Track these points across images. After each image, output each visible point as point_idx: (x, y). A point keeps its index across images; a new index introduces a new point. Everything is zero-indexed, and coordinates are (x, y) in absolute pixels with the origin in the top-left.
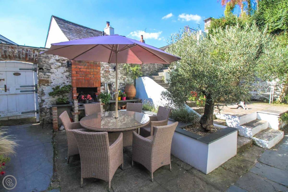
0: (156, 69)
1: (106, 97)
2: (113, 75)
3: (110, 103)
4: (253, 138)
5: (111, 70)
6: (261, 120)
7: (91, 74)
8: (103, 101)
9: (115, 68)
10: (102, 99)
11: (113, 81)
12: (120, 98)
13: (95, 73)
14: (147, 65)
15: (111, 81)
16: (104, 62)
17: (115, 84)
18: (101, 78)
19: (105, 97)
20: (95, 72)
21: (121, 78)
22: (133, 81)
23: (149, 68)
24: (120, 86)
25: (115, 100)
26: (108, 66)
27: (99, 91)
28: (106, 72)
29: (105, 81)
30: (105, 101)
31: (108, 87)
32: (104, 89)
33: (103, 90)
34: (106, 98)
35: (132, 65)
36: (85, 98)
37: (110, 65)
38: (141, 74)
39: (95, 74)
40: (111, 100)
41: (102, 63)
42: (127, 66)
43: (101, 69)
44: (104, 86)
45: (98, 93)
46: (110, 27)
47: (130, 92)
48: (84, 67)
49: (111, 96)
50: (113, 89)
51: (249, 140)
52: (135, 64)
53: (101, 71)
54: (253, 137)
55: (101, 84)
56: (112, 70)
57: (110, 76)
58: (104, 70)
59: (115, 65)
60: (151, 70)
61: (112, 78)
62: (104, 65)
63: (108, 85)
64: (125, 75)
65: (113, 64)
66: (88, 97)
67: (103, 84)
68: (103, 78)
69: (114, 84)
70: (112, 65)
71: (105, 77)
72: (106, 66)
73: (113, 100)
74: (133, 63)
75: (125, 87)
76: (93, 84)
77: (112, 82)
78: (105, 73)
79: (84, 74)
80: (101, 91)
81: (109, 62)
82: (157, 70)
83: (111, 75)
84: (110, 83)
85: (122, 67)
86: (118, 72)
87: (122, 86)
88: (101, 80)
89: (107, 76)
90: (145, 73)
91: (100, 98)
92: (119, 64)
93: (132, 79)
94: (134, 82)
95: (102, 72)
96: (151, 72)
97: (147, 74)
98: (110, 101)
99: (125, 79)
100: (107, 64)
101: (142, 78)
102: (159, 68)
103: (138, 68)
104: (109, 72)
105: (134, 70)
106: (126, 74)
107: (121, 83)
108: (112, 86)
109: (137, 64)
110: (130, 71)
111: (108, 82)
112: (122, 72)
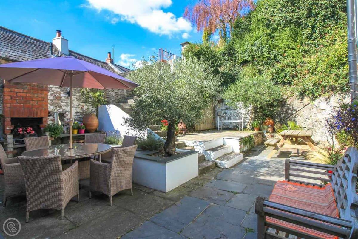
0: (125, 95)
1: (56, 129)
2: (66, 102)
3: (62, 137)
4: (216, 161)
5: (63, 96)
6: (226, 145)
7: (34, 100)
8: (52, 134)
9: (69, 94)
10: (50, 132)
11: (66, 109)
12: (76, 131)
13: (40, 99)
14: (114, 90)
15: (63, 110)
16: (53, 85)
17: (69, 113)
18: (49, 106)
19: (54, 130)
20: (40, 97)
21: (78, 106)
22: (94, 110)
23: (116, 95)
24: (76, 116)
25: (69, 134)
26: (59, 90)
27: (46, 122)
28: (56, 97)
29: (55, 109)
30: (54, 135)
31: (58, 117)
32: (53, 120)
33: (51, 122)
34: (56, 131)
35: (93, 90)
36: (24, 132)
37: (63, 89)
38: (104, 101)
39: (39, 101)
40: (64, 133)
41: (51, 86)
42: (86, 91)
43: (49, 93)
44: (53, 116)
45: (43, 125)
46: (61, 38)
47: (90, 123)
48: (23, 91)
49: (64, 128)
50: (66, 120)
51: (212, 163)
52: (97, 89)
53: (48, 97)
54: (216, 159)
55: (49, 113)
56: (65, 95)
57: (61, 103)
58: (54, 95)
59: (70, 89)
60: (119, 97)
61: (65, 105)
62: (53, 89)
63: (58, 115)
64: (83, 102)
65: (67, 88)
66: (28, 131)
67: (52, 113)
68: (51, 105)
69: (67, 113)
70: (65, 89)
71: (54, 104)
72: (56, 91)
73: (66, 134)
74: (94, 88)
75: (83, 118)
76: (37, 113)
77: (65, 111)
78: (55, 99)
79: (23, 100)
80: (48, 123)
81: (61, 85)
82: (126, 97)
83: (63, 102)
84: (61, 112)
85: (79, 92)
86: (73, 98)
87: (79, 116)
88: (49, 108)
89: (58, 103)
90: (110, 100)
91: (47, 132)
92: (75, 89)
93: (93, 107)
94: (96, 111)
95: (51, 98)
96: (118, 98)
97: (113, 102)
98: (61, 136)
99: (84, 107)
100: (57, 88)
101: (107, 106)
102: (129, 94)
103: (101, 94)
104: (61, 98)
105: (95, 97)
106: (85, 101)
107: (78, 113)
108: (65, 116)
109: (99, 89)
110: (90, 98)
111: (59, 111)
112: (80, 98)
